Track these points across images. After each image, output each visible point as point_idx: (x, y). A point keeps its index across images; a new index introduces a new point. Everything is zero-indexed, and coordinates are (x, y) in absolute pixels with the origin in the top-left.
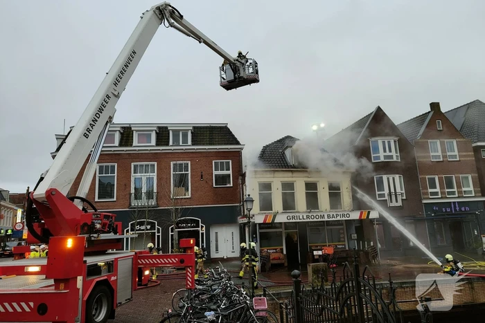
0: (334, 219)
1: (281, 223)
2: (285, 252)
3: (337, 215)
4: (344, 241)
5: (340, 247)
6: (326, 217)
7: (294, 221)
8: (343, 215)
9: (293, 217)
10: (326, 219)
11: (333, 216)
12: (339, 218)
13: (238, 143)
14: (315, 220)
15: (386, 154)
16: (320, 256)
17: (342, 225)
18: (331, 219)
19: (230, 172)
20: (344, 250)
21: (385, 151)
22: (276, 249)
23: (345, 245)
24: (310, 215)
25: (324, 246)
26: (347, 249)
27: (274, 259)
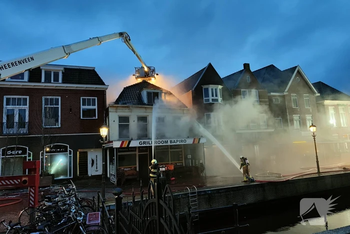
0: (174, 144)
1: (135, 147)
2: (138, 169)
3: (177, 141)
4: (182, 160)
5: (179, 164)
6: (169, 142)
7: (145, 145)
8: (182, 141)
9: (144, 143)
10: (169, 144)
11: (174, 142)
12: (178, 143)
13: (103, 84)
14: (161, 144)
15: (213, 98)
16: (163, 171)
17: (181, 148)
18: (172, 144)
19: (96, 107)
20: (181, 167)
21: (213, 96)
22: (131, 168)
23: (182, 163)
24: (157, 141)
25: (167, 164)
26: (184, 165)
27: (129, 175)
